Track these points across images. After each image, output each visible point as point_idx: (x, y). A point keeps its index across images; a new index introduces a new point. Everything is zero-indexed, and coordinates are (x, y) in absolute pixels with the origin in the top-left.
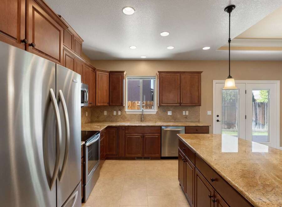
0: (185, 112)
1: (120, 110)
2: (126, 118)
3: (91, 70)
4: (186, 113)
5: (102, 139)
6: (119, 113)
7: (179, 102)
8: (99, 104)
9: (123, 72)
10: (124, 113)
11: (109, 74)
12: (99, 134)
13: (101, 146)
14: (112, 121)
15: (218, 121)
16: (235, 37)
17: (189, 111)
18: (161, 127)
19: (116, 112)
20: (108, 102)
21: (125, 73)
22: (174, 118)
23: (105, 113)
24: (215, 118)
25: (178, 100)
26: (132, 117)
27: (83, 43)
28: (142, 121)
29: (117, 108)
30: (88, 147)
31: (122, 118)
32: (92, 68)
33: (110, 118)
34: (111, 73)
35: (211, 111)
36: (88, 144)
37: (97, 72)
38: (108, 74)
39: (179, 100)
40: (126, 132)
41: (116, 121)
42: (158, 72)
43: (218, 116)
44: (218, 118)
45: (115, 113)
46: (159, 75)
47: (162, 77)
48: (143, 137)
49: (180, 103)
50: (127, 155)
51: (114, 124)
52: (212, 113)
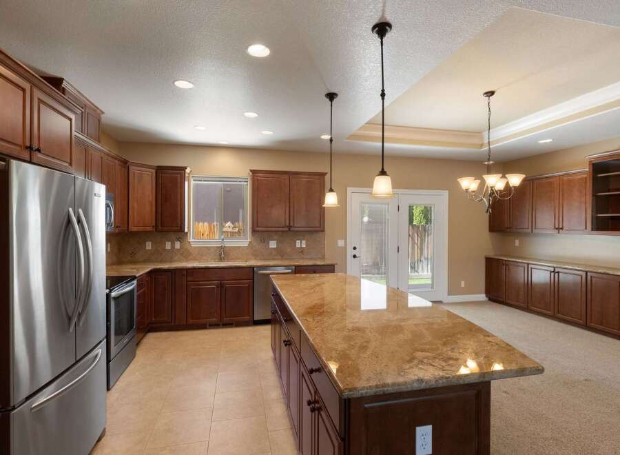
0: (299, 241)
1: (178, 239)
2: (190, 254)
3: (119, 165)
4: (301, 244)
5: (140, 292)
6: (178, 245)
7: (287, 224)
8: (135, 229)
9: (184, 169)
10: (187, 246)
11: (156, 172)
12: (135, 282)
13: (138, 304)
14: (162, 261)
15: (355, 256)
16: (366, 122)
17: (307, 241)
18: (252, 268)
19: (170, 243)
20: (154, 224)
21: (188, 171)
22: (280, 253)
23: (149, 246)
24: (350, 252)
25: (285, 221)
26: (203, 252)
27: (102, 116)
28: (221, 259)
29: (173, 236)
30: (115, 298)
31: (182, 255)
32: (121, 161)
33: (159, 254)
34: (160, 170)
35: (343, 241)
36: (113, 294)
37: (130, 167)
38: (154, 171)
39: (288, 221)
40: (189, 279)
41: (171, 261)
42: (251, 171)
43: (355, 248)
44: (355, 252)
45: (168, 246)
46: (253, 176)
47: (258, 180)
48: (221, 286)
49: (290, 227)
50: (191, 321)
51: (166, 266)
52: (346, 243)
